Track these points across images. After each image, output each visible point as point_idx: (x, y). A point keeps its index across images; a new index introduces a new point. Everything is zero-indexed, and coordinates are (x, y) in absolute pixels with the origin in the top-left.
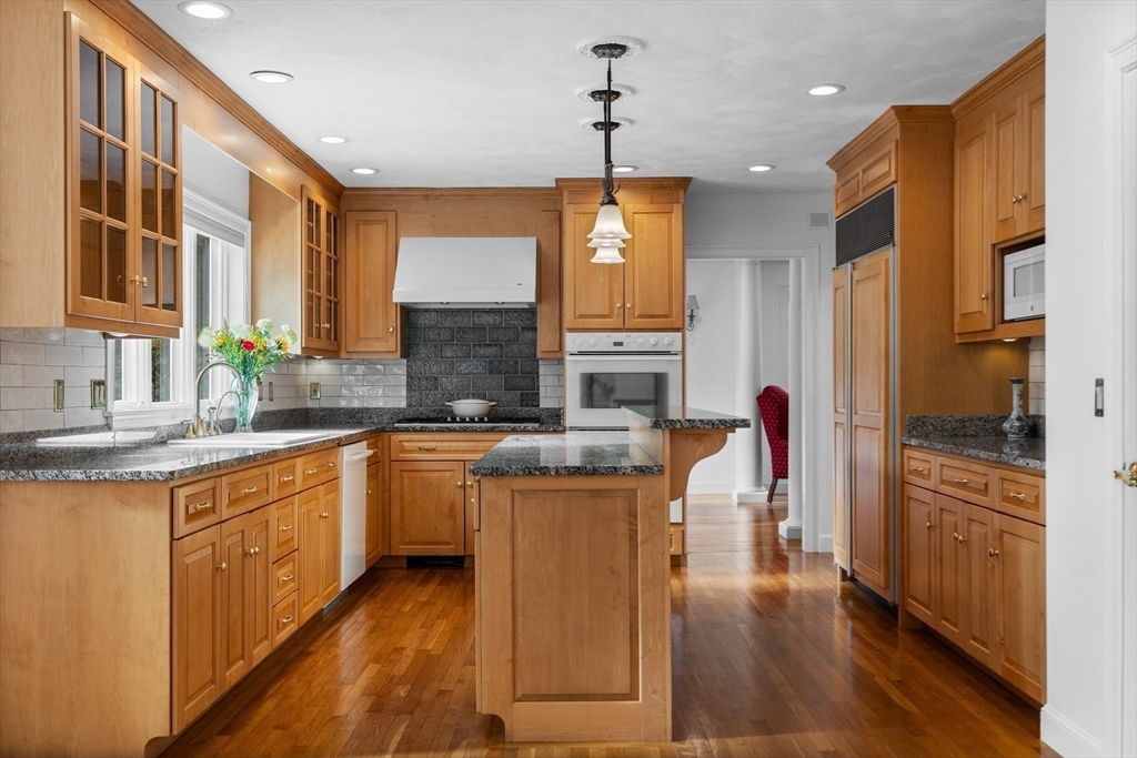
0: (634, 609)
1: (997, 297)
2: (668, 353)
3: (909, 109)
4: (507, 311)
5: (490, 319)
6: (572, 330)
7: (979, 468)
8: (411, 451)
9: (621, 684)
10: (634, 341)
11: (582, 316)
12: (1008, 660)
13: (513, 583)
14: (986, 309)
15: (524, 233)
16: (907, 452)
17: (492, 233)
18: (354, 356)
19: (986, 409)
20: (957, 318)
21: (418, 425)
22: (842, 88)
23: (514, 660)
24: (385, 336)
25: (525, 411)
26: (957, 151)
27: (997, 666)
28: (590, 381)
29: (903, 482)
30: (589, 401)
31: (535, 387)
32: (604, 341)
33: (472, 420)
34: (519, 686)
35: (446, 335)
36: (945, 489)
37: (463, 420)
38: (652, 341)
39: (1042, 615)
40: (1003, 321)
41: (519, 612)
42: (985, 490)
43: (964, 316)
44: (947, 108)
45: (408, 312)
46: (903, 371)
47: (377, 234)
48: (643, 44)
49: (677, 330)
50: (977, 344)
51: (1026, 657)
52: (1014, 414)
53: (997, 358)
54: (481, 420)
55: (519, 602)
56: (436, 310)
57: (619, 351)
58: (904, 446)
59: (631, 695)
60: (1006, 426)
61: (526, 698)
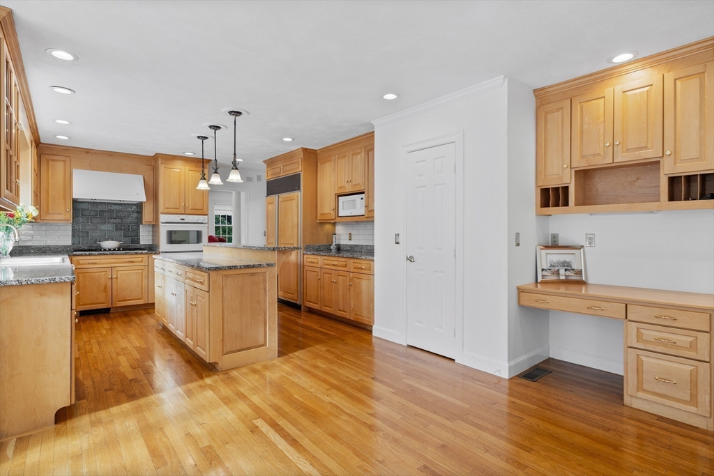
0: (266, 314)
1: (337, 209)
2: (202, 223)
3: (306, 149)
4: (125, 204)
5: (117, 207)
6: (162, 213)
7: (342, 259)
8: (84, 264)
9: (261, 342)
10: (189, 218)
11: (167, 208)
12: (356, 314)
13: (223, 311)
14: (333, 213)
15: (137, 173)
16: (305, 256)
17: (122, 172)
18: (44, 222)
19: (325, 243)
20: (319, 215)
21: (88, 253)
22: (294, 139)
23: (223, 340)
24: (64, 213)
25: (133, 246)
26: (319, 164)
27: (351, 317)
28: (170, 233)
29: (304, 266)
30: (171, 241)
31: (138, 235)
32: (177, 218)
33: (114, 250)
34: (225, 349)
35: (93, 213)
36: (325, 266)
37: (105, 250)
38: (196, 219)
39: (372, 300)
40: (338, 217)
41: (225, 321)
42: (346, 266)
43: (322, 214)
44: (316, 150)
45: (75, 202)
46: (304, 231)
47: (60, 166)
48: (248, 113)
49: (206, 215)
50: (322, 223)
51: (365, 313)
52: (334, 244)
53: (328, 227)
54: (119, 250)
55: (225, 318)
56: (88, 202)
57: (183, 222)
58: (304, 254)
59: (264, 345)
60: (332, 247)
61: (227, 353)
